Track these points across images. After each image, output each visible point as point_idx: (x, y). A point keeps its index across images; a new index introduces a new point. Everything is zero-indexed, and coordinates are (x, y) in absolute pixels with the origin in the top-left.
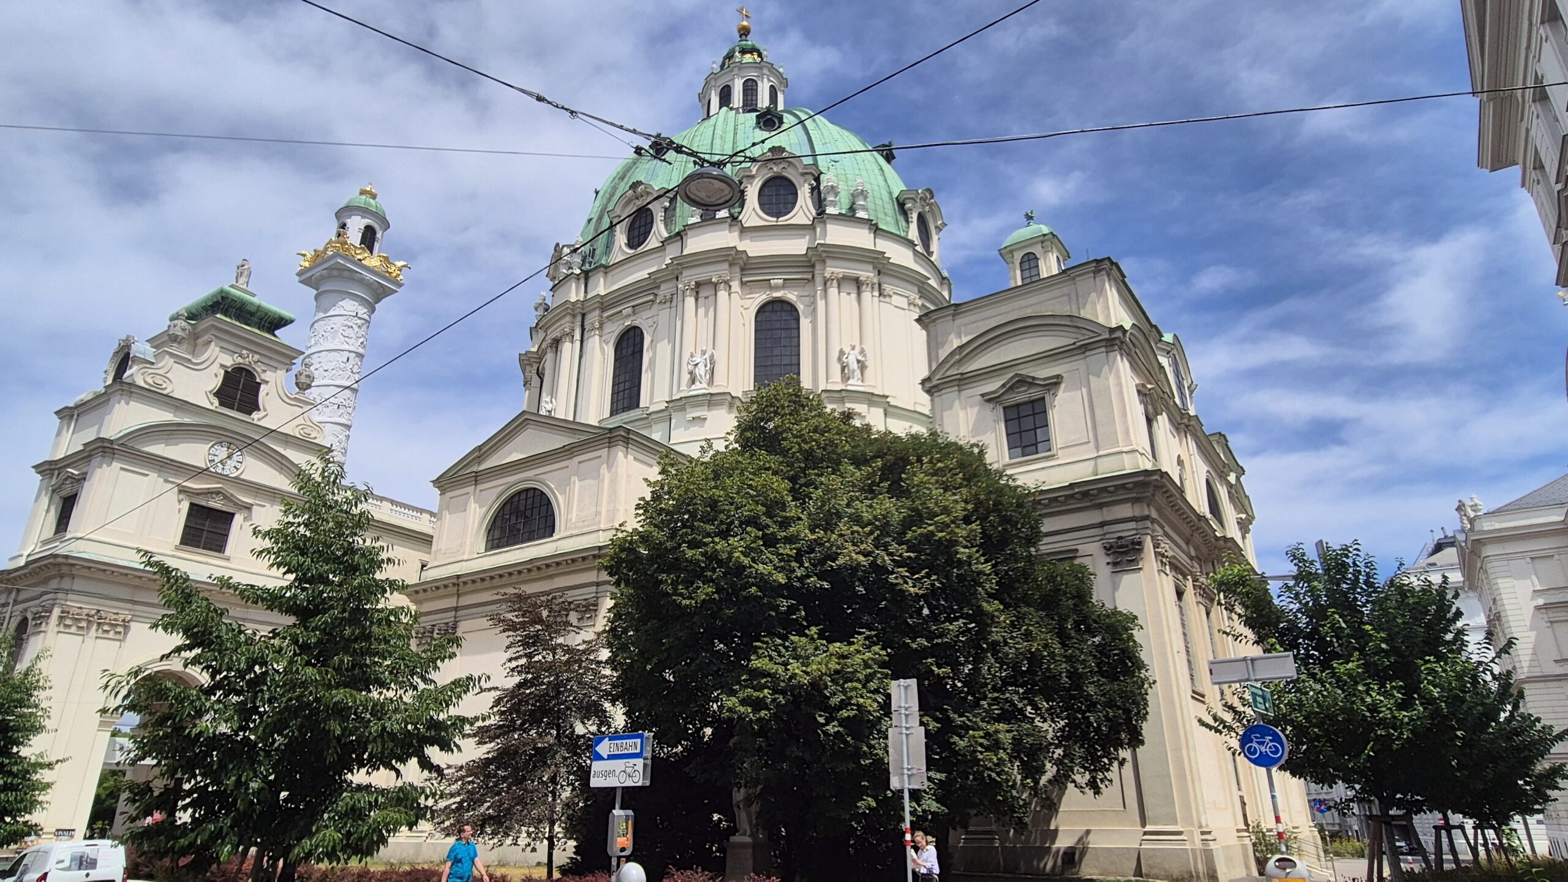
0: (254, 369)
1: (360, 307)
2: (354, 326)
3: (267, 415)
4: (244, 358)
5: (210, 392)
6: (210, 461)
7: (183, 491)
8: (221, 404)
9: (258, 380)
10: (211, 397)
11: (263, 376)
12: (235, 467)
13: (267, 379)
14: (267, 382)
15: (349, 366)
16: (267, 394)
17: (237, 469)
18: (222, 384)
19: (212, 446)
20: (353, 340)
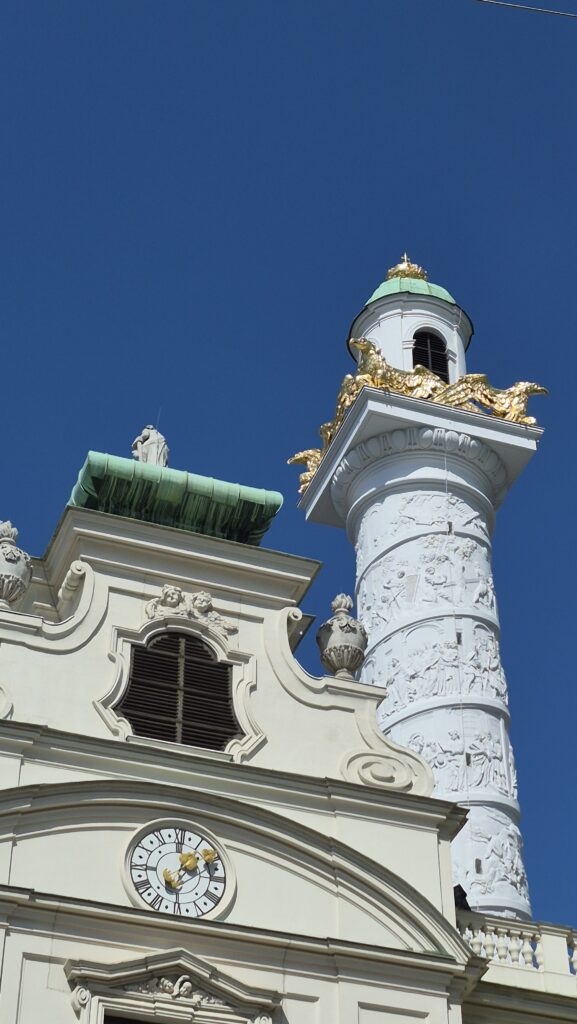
0: (205, 630)
1: (453, 511)
2: (451, 555)
3: (265, 742)
4: (174, 605)
5: (105, 704)
6: (137, 886)
7: (82, 978)
8: (139, 729)
9: (222, 657)
10: (110, 715)
11: (233, 644)
12: (207, 894)
13: (243, 650)
14: (244, 659)
15: (466, 651)
16: (253, 688)
17: (217, 901)
18: (133, 681)
19: (136, 842)
20: (458, 590)
